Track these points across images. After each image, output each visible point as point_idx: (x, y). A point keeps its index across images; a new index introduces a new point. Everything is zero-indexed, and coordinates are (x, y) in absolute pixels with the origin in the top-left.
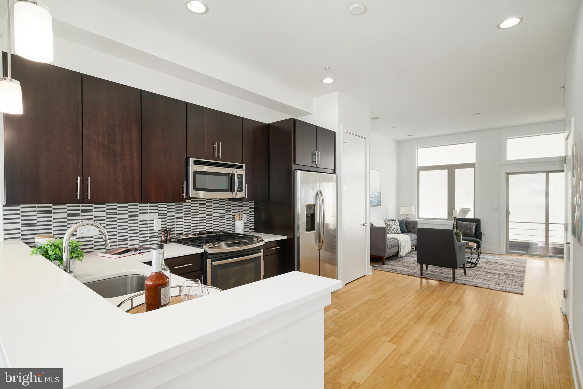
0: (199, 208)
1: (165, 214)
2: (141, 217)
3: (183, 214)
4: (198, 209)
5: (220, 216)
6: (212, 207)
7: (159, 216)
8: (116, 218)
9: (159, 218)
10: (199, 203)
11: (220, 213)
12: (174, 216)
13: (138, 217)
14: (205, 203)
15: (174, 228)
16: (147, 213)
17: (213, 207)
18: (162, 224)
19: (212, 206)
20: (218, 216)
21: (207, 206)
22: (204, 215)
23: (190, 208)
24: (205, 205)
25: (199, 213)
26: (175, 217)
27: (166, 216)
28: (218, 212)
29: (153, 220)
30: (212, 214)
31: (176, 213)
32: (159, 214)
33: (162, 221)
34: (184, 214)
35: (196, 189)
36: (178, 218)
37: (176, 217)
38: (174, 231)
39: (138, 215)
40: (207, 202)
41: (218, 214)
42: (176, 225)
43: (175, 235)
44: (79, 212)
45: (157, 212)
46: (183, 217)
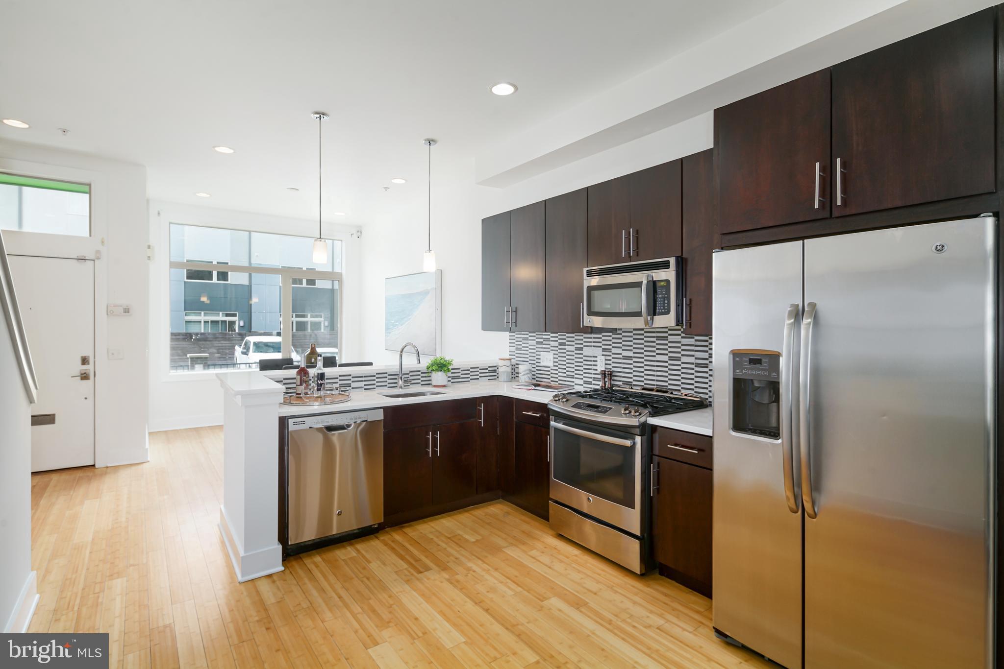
0: (657, 344)
1: (610, 350)
2: (587, 351)
3: (632, 352)
4: (654, 347)
5: (696, 363)
6: (679, 345)
7: (603, 351)
8: (565, 349)
9: (603, 355)
10: (657, 337)
11: (696, 358)
12: (621, 354)
13: (583, 350)
14: (667, 337)
15: (620, 372)
16: (591, 346)
17: (682, 345)
18: (606, 364)
19: (680, 342)
20: (693, 364)
21: (670, 342)
22: (665, 358)
23: (643, 344)
24: (667, 340)
25: (657, 354)
26: (620, 356)
27: (610, 354)
28: (693, 356)
29: (596, 357)
30: (680, 358)
31: (623, 350)
32: (603, 349)
33: (606, 360)
34: (634, 353)
35: (591, 313)
36: (625, 358)
37: (623, 356)
38: (621, 376)
39: (582, 348)
40: (670, 335)
41: (692, 360)
42: (624, 368)
43: (621, 383)
44: (542, 340)
45: (601, 347)
46: (632, 357)
